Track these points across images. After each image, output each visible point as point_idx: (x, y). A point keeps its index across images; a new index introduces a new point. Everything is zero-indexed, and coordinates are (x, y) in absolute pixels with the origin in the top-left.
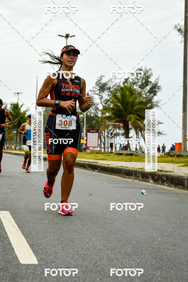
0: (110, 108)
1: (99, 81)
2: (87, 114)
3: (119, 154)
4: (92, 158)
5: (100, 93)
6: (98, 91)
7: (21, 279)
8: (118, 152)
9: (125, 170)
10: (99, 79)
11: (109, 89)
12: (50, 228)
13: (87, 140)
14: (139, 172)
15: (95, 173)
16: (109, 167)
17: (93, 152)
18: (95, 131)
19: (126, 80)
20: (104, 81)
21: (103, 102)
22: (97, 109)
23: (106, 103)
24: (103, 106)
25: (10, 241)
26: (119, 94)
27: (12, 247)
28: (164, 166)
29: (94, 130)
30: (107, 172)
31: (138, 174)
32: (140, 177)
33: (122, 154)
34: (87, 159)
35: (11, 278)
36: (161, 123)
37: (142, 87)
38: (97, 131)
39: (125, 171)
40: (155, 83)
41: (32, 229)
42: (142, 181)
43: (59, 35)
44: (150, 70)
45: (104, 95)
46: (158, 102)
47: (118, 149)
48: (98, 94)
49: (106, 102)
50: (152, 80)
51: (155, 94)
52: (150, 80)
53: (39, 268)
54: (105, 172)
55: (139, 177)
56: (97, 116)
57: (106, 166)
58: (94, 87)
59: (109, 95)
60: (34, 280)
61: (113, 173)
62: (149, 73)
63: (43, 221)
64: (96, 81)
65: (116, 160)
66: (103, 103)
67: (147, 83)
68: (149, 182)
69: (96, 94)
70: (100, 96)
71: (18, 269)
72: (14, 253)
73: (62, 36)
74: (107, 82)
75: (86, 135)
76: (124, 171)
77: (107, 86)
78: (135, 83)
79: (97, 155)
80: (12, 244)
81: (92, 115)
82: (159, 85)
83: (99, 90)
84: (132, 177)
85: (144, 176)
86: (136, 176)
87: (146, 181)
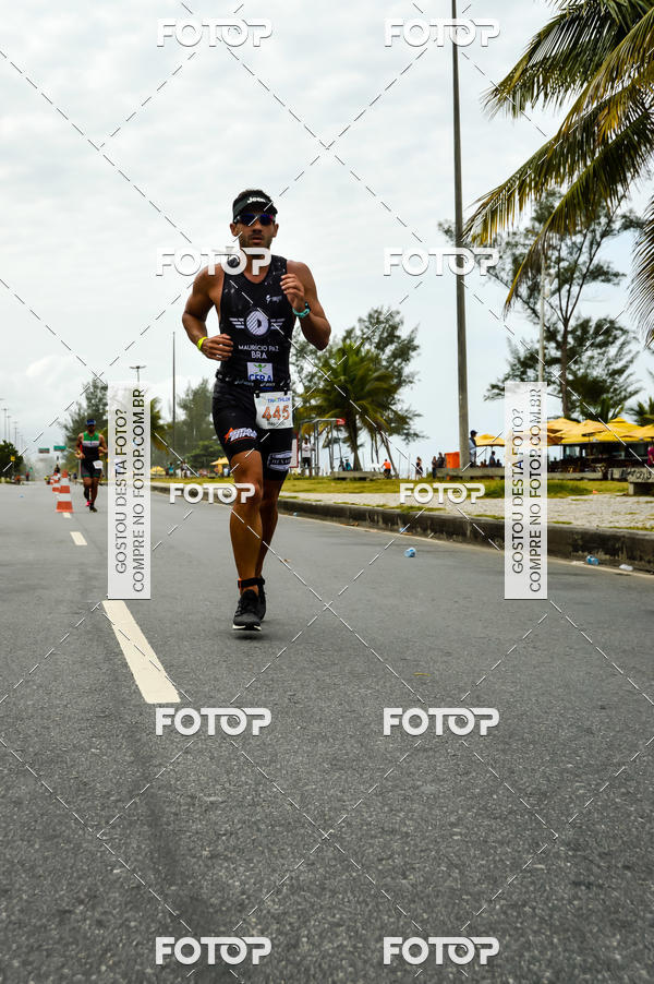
0: (318, 390)
3: (339, 479)
8: (337, 476)
9: (350, 509)
14: (377, 513)
16: (320, 505)
19: (349, 333)
23: (310, 381)
30: (317, 516)
31: (376, 517)
32: (381, 523)
33: (344, 479)
36: (419, 415)
37: (381, 346)
39: (351, 512)
40: (407, 339)
42: (385, 530)
44: (398, 313)
46: (412, 375)
47: (336, 470)
49: (309, 378)
50: (403, 333)
51: (408, 360)
52: (398, 333)
54: (312, 516)
55: (378, 522)
57: (314, 503)
59: (315, 364)
61: (328, 517)
62: (397, 319)
65: (333, 492)
66: (304, 381)
67: (391, 336)
68: (397, 531)
76: (348, 513)
78: (368, 338)
79: (296, 482)
82: (415, 343)
84: (364, 523)
85: (388, 519)
86: (372, 520)
87: (391, 531)
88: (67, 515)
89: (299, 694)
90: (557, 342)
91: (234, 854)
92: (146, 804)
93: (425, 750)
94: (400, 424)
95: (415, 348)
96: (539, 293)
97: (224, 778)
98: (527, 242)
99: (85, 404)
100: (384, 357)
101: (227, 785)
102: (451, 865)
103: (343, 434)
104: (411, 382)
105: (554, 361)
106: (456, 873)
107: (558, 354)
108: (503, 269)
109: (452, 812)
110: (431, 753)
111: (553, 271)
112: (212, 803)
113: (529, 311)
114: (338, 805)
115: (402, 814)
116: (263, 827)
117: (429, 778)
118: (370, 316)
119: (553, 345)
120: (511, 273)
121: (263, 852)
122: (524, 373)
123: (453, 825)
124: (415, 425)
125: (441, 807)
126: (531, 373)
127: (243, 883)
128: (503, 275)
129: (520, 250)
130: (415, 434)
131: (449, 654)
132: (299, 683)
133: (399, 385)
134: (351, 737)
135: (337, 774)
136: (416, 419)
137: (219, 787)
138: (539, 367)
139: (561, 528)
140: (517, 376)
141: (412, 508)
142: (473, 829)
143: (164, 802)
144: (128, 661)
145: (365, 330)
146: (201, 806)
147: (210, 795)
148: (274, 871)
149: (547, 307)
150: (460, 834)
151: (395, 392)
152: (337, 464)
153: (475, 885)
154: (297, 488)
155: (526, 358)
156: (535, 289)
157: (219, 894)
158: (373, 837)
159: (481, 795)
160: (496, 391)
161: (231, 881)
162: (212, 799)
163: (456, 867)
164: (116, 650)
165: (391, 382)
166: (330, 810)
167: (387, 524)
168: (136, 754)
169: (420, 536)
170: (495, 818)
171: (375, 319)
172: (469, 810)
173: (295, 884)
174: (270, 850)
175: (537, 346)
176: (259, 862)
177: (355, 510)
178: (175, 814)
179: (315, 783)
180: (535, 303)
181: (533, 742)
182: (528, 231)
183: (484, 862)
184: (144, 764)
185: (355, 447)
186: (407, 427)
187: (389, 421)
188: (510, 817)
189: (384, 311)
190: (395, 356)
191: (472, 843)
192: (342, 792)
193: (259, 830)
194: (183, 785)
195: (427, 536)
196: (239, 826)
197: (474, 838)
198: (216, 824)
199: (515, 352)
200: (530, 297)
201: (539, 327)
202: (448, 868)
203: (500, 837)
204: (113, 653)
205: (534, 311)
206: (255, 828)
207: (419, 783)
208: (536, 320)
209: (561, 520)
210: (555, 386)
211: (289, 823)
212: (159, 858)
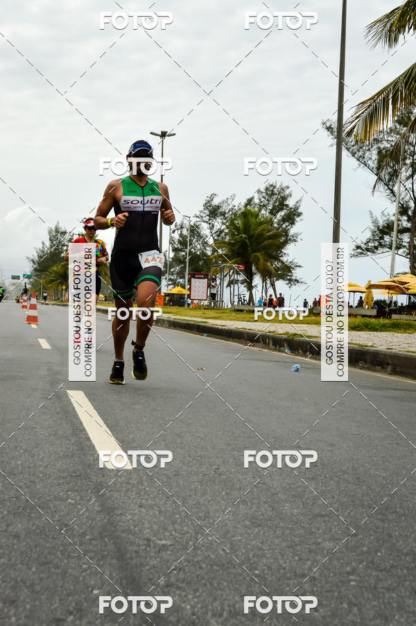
0: (225, 243)
1: (209, 202)
2: (190, 252)
3: (238, 310)
4: (198, 315)
5: (209, 220)
6: (208, 217)
7: (110, 491)
8: (236, 308)
9: (248, 333)
10: (209, 199)
11: (223, 214)
12: (145, 417)
13: (190, 289)
14: (269, 337)
15: (205, 338)
16: (225, 329)
17: (198, 307)
18: (202, 276)
19: (250, 201)
20: (216, 202)
21: (215, 233)
22: (205, 244)
23: (218, 236)
24: (215, 240)
25: (88, 434)
26: (239, 222)
27: (92, 444)
28: (306, 328)
29: (201, 274)
30: (222, 337)
31: (267, 340)
32: (271, 345)
33: (242, 311)
34: (191, 316)
35: (94, 489)
36: (299, 266)
37: (273, 212)
38: (206, 276)
39: (248, 336)
40: (293, 207)
41: (119, 418)
42: (274, 350)
43: (151, 133)
44: (288, 187)
45: (216, 224)
46: (296, 235)
47: (236, 303)
48: (207, 222)
49: (218, 233)
50: (291, 202)
51: (293, 223)
52: (287, 203)
53: (135, 474)
54: (219, 337)
55: (269, 344)
56: (205, 254)
57: (220, 327)
58: (202, 212)
59: (223, 223)
60: (129, 492)
61: (231, 339)
62: (287, 192)
63: (134, 406)
64: (204, 202)
65: (234, 320)
66: (214, 235)
67: (282, 204)
68: (283, 352)
69: (204, 222)
70: (210, 224)
71: (103, 476)
72: (96, 452)
73: (157, 135)
74: (220, 203)
75: (190, 281)
76: (246, 336)
77: (221, 210)
78: (264, 206)
79: (205, 311)
80: (91, 439)
81: (198, 253)
82: (300, 211)
83: (209, 215)
84: (258, 344)
85: (276, 343)
86: (265, 343)
87: (279, 351)
88: (34, 326)
89: (222, 469)
90: (408, 216)
91: (184, 585)
92: (114, 543)
93: (322, 516)
94: (285, 272)
95: (299, 215)
96: (397, 178)
97: (171, 527)
98: (390, 138)
99: (48, 244)
100: (276, 220)
101: (173, 533)
102: (351, 604)
103: (241, 277)
104: (295, 241)
105: (405, 230)
106: (355, 610)
107: (409, 225)
108: (370, 159)
109: (347, 564)
110: (326, 519)
111: (408, 162)
112: (163, 545)
113: (388, 191)
114: (260, 553)
115: (309, 563)
116: (204, 566)
117: (327, 537)
118: (267, 189)
119: (405, 218)
120: (376, 162)
121: (205, 585)
122: (382, 238)
123: (349, 574)
124: (297, 273)
125: (338, 560)
126: (387, 238)
127: (193, 607)
128: (370, 162)
129: (385, 145)
130: (297, 281)
131: (332, 445)
132: (220, 460)
133: (286, 242)
134: (264, 502)
135: (257, 530)
136: (298, 269)
137: (168, 534)
138: (394, 234)
139: (411, 356)
140: (376, 240)
141: (295, 335)
142: (364, 577)
143: (127, 542)
144: (90, 436)
145: (263, 199)
146: (154, 547)
147: (161, 540)
148: (215, 599)
149: (402, 189)
150: (355, 581)
151: (283, 248)
152: (236, 299)
153: (371, 620)
154: (205, 316)
155: (384, 227)
156: (395, 174)
157: (176, 614)
158: (288, 579)
159: (368, 553)
160: (359, 250)
161: (183, 605)
162: (163, 542)
163: (355, 605)
164: (81, 427)
165: (279, 240)
166: (254, 556)
167: (276, 346)
168: (102, 505)
169: (301, 356)
170: (381, 571)
171: (270, 191)
172: (360, 563)
173: (233, 611)
174: (211, 584)
175: (393, 218)
176: (203, 592)
177: (251, 334)
178: (137, 552)
179: (241, 535)
180: (393, 185)
181: (404, 515)
182: (391, 130)
183: (376, 603)
184: (109, 513)
185: (250, 288)
186: (290, 274)
187: (277, 269)
188: (393, 570)
189: (278, 186)
190: (284, 220)
191: (365, 587)
192: (262, 543)
193: (201, 568)
194: (140, 531)
195: (306, 357)
196: (185, 564)
197: (366, 584)
198: (168, 561)
199: (375, 222)
200: (389, 181)
201: (395, 204)
202: (348, 605)
203: (386, 585)
204: (78, 429)
205: (392, 192)
206: (198, 566)
207: (320, 540)
208: (393, 199)
209: (411, 350)
210: (405, 249)
211: (224, 564)
212: (126, 584)
